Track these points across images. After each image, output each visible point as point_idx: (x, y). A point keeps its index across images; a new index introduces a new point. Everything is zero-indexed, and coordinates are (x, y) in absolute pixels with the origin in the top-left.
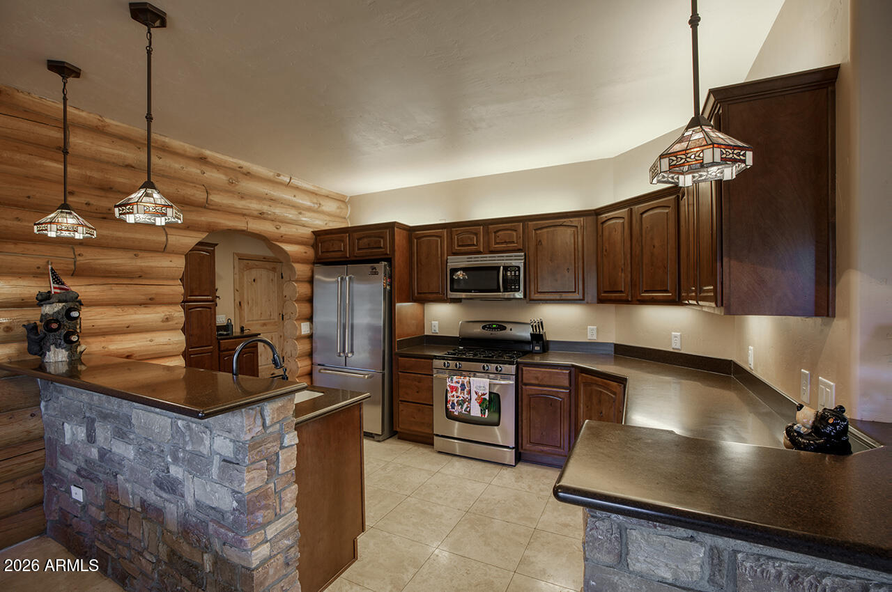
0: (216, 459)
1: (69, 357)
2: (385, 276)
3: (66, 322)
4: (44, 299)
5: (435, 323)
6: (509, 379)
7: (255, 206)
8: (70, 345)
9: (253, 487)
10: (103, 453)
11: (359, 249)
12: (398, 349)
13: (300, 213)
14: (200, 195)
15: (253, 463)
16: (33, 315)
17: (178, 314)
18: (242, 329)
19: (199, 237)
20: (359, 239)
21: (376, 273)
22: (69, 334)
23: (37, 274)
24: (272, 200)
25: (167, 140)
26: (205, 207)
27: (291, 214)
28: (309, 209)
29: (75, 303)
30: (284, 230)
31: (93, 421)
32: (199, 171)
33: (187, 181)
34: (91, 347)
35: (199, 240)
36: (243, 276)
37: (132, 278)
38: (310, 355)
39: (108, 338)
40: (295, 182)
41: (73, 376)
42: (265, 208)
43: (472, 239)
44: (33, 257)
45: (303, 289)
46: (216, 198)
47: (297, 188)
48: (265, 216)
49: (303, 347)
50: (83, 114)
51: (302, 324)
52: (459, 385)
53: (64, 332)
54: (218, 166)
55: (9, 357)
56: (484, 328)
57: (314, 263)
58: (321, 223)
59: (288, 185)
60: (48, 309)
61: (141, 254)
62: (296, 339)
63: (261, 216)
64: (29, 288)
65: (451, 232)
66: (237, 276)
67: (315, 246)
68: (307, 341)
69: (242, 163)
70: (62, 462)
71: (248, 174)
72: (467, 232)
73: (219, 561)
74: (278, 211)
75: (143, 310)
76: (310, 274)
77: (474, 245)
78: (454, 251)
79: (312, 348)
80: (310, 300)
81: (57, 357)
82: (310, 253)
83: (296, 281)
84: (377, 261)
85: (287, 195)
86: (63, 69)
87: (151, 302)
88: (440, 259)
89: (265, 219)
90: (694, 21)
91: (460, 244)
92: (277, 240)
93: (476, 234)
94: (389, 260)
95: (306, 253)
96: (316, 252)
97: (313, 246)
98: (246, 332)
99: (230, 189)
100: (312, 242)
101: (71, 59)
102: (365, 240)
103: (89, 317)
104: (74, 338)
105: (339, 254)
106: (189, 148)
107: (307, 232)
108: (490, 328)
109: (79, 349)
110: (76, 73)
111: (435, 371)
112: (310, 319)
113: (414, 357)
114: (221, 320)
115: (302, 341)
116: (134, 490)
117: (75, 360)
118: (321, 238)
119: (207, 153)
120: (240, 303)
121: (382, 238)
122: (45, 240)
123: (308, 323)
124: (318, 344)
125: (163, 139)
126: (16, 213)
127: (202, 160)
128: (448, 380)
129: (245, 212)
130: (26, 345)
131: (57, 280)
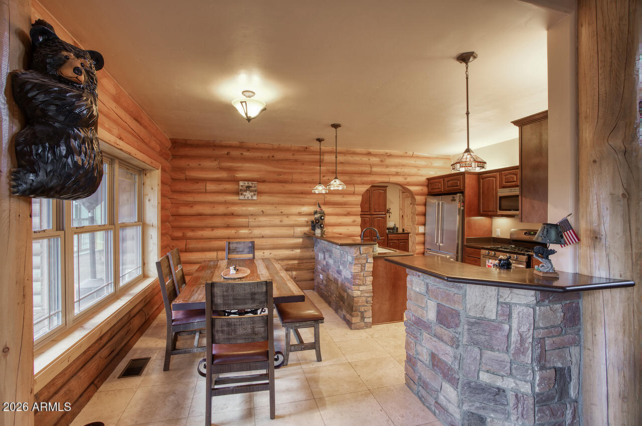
0: (348, 262)
1: (321, 232)
2: (460, 201)
3: (320, 220)
4: (316, 213)
5: (498, 230)
6: (522, 264)
7: (394, 170)
8: (322, 228)
9: (355, 271)
10: (327, 262)
11: (448, 187)
12: (466, 243)
13: (419, 170)
14: (367, 169)
15: (356, 264)
16: (312, 218)
17: (359, 219)
18: (403, 230)
19: (368, 187)
20: (448, 182)
21: (455, 200)
22: (321, 225)
23: (314, 204)
24: (403, 165)
25: (354, 149)
26: (370, 174)
27: (414, 171)
28: (425, 167)
29: (323, 214)
30: (409, 179)
31: (325, 252)
32: (367, 159)
33: (362, 164)
34: (329, 230)
35: (367, 188)
36: (405, 201)
37: (342, 205)
38: (424, 243)
39: (334, 227)
40: (416, 153)
41: (322, 237)
42: (399, 170)
43: (513, 178)
44: (312, 199)
45: (420, 209)
46: (375, 169)
47: (418, 157)
48: (399, 174)
49: (420, 239)
50: (327, 148)
51: (420, 227)
52: (492, 265)
53: (320, 223)
54: (375, 155)
55: (307, 231)
56: (525, 234)
57: (428, 195)
58: (433, 173)
59: (412, 157)
60: (316, 216)
61: (345, 196)
62: (416, 235)
63: (397, 174)
64: (311, 209)
65: (502, 174)
66: (401, 202)
67: (428, 186)
68: (423, 236)
69: (387, 151)
70: (318, 266)
71: (390, 156)
72: (510, 174)
73: (348, 294)
74: (406, 170)
75: (345, 217)
76: (425, 201)
77: (514, 181)
78: (503, 186)
79: (425, 240)
80: (425, 215)
81: (318, 232)
82: (425, 189)
83: (417, 205)
84: (456, 194)
85: (412, 162)
86: (319, 140)
87: (348, 214)
88: (494, 191)
89: (399, 175)
90: (468, 114)
91: (506, 181)
92: (405, 185)
93: (516, 175)
94: (462, 193)
95: (422, 190)
96: (428, 189)
97: (427, 186)
98: (406, 232)
99: (382, 163)
100: (427, 183)
101: (321, 137)
102: (450, 182)
103: (328, 219)
104: (322, 226)
105: (439, 190)
106: (364, 150)
107: (423, 179)
108: (530, 234)
109: (324, 230)
110: (323, 140)
111: (482, 256)
112: (424, 225)
113: (474, 248)
114: (390, 224)
115: (419, 236)
116: (333, 274)
117: (323, 233)
118: (431, 181)
119: (371, 150)
120: (403, 216)
121: (459, 180)
122: (315, 193)
123: (423, 227)
124: (428, 238)
125: (352, 149)
126: (310, 185)
127: (369, 154)
128: (487, 261)
129: (388, 173)
130: (311, 227)
131: (320, 207)
